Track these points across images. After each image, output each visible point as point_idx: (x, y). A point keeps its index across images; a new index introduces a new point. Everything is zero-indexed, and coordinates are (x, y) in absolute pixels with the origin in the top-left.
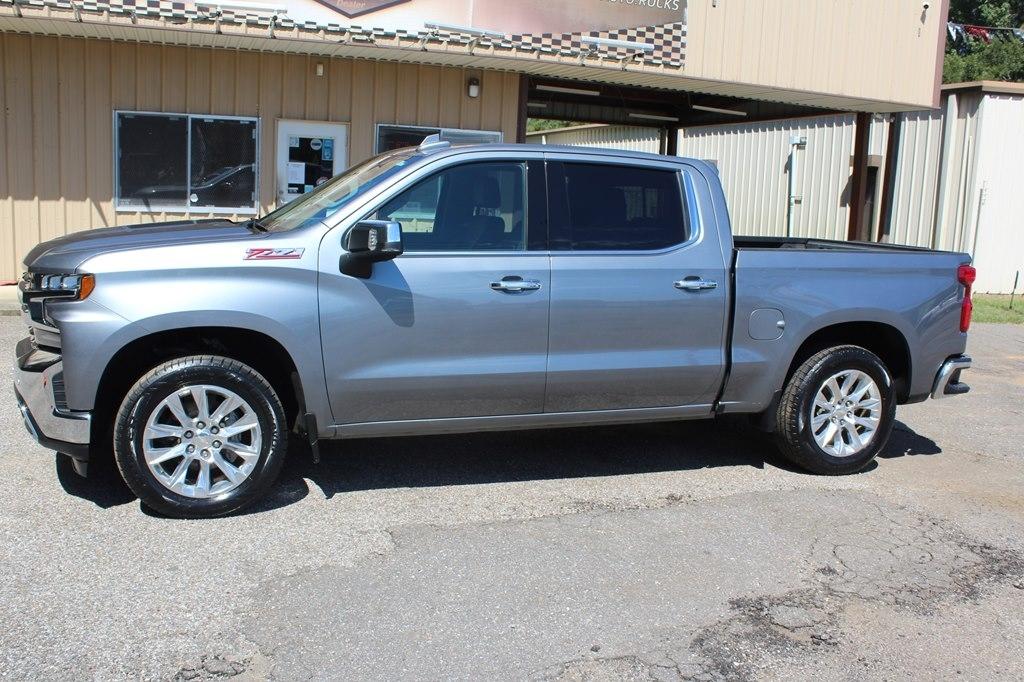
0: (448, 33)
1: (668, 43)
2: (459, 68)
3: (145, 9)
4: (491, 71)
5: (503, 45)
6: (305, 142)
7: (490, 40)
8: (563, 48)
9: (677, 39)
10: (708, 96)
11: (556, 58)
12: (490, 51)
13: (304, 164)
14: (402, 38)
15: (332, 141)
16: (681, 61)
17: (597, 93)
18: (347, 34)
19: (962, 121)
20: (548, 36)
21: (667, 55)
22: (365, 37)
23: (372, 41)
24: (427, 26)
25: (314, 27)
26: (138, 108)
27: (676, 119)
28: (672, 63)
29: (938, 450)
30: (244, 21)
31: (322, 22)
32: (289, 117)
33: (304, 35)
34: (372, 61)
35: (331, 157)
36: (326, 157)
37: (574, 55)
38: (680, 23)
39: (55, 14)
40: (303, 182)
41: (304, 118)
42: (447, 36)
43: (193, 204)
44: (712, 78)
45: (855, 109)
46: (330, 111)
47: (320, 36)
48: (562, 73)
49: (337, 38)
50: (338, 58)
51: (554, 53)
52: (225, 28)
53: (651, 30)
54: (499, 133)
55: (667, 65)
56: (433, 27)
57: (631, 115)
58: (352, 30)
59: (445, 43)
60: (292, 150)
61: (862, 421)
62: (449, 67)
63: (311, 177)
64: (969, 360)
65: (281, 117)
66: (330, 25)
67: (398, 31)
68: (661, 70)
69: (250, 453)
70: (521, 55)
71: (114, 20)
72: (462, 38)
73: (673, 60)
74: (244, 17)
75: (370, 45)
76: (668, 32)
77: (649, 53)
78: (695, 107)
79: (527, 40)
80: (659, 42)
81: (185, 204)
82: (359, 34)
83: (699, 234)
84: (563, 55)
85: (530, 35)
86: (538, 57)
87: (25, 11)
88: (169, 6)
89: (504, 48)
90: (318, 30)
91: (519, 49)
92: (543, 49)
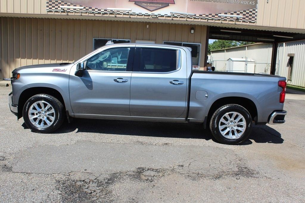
1: (250, 15)
2: (188, 25)
3: (97, 11)
4: (198, 25)
7: (192, 16)
8: (215, 18)
9: (254, 14)
11: (213, 21)
12: (192, 20)
14: (166, 17)
16: (255, 21)
17: (240, 32)
18: (150, 16)
20: (211, 14)
21: (250, 19)
22: (155, 17)
24: (171, 13)
25: (141, 14)
26: (99, 37)
27: (274, 40)
28: (252, 21)
30: (123, 13)
31: (144, 13)
32: (139, 40)
33: (138, 17)
34: (156, 23)
37: (219, 20)
38: (255, 9)
39: (76, 14)
41: (143, 40)
42: (180, 16)
43: (112, 63)
44: (266, 26)
46: (150, 38)
49: (147, 17)
50: (153, 23)
51: (212, 19)
52: (117, 16)
53: (245, 11)
55: (250, 22)
56: (173, 13)
57: (258, 39)
58: (152, 15)
59: (179, 18)
62: (185, 25)
65: (137, 39)
67: (165, 15)
68: (248, 24)
69: (53, 119)
70: (202, 20)
71: (90, 15)
72: (184, 16)
73: (252, 20)
75: (157, 19)
76: (251, 12)
77: (244, 18)
78: (274, 36)
79: (203, 16)
80: (247, 15)
82: (154, 16)
84: (215, 20)
85: (205, 14)
86: (208, 21)
87: (69, 14)
88: (103, 10)
89: (197, 19)
90: (142, 15)
91: (201, 19)
92: (209, 18)
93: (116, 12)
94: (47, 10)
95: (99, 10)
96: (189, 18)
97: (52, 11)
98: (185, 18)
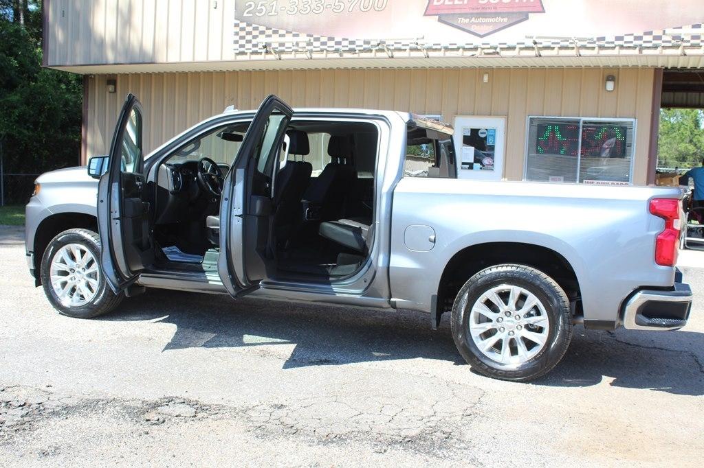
0: (558, 41)
2: (597, 68)
3: (347, 47)
5: (607, 45)
6: (475, 132)
7: (594, 43)
8: (664, 42)
11: (657, 52)
13: (473, 148)
14: (521, 49)
15: (495, 130)
18: (479, 49)
20: (650, 33)
22: (492, 51)
23: (498, 53)
25: (455, 47)
30: (407, 48)
31: (461, 43)
32: (463, 114)
33: (449, 54)
35: (494, 142)
36: (489, 142)
37: (675, 47)
39: (299, 56)
40: (472, 161)
41: (474, 115)
42: (559, 43)
46: (493, 107)
47: (460, 53)
49: (470, 53)
50: (499, 68)
51: (656, 47)
52: (396, 54)
54: (633, 120)
56: (530, 37)
58: (483, 46)
59: (556, 49)
60: (465, 137)
62: (589, 68)
63: (478, 160)
65: (457, 114)
66: (467, 44)
67: (518, 44)
70: (624, 52)
71: (331, 56)
72: (570, 43)
74: (408, 45)
75: (497, 56)
79: (627, 39)
82: (488, 49)
84: (664, 48)
85: (632, 35)
86: (640, 52)
87: (283, 56)
88: (361, 43)
89: (608, 48)
90: (458, 49)
91: (622, 47)
92: (644, 45)
93: (393, 45)
94: (235, 49)
95: (352, 43)
96: (585, 47)
97: (246, 51)
98: (573, 48)
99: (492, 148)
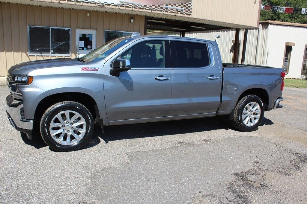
1: (187, 8)
2: (128, 14)
4: (137, 15)
5: (141, 8)
6: (84, 35)
7: (137, 6)
8: (158, 9)
9: (189, 7)
10: (197, 23)
11: (156, 12)
12: (138, 10)
13: (84, 42)
14: (112, 5)
15: (92, 35)
16: (191, 13)
19: (263, 30)
20: (154, 5)
21: (187, 11)
22: (102, 5)
23: (104, 6)
24: (120, 2)
25: (87, 2)
26: (35, 25)
27: (185, 30)
29: (272, 123)
32: (79, 28)
33: (84, 4)
34: (103, 12)
35: (92, 39)
36: (90, 39)
37: (161, 11)
38: (190, 3)
40: (83, 47)
41: (84, 28)
42: (126, 5)
43: (52, 53)
44: (199, 18)
45: (235, 27)
46: (91, 26)
47: (89, 4)
48: (157, 16)
49: (94, 5)
50: (94, 11)
51: (155, 10)
52: (61, 2)
53: (182, 4)
55: (187, 14)
56: (122, 2)
57: (173, 28)
58: (98, 3)
59: (125, 7)
60: (80, 37)
61: (256, 116)
62: (125, 14)
63: (86, 45)
64: (283, 99)
65: (77, 28)
66: (92, 1)
67: (111, 3)
68: (185, 15)
69: (83, 131)
70: (146, 11)
72: (130, 5)
73: (188, 13)
75: (103, 7)
76: (187, 5)
77: (182, 11)
78: (191, 26)
79: (148, 6)
80: (185, 8)
81: (49, 53)
82: (100, 4)
83: (213, 63)
84: (158, 11)
86: (151, 11)
89: (142, 9)
91: (146, 9)
92: (153, 9)
96: (134, 8)
98: (130, 7)
99: (91, 42)
